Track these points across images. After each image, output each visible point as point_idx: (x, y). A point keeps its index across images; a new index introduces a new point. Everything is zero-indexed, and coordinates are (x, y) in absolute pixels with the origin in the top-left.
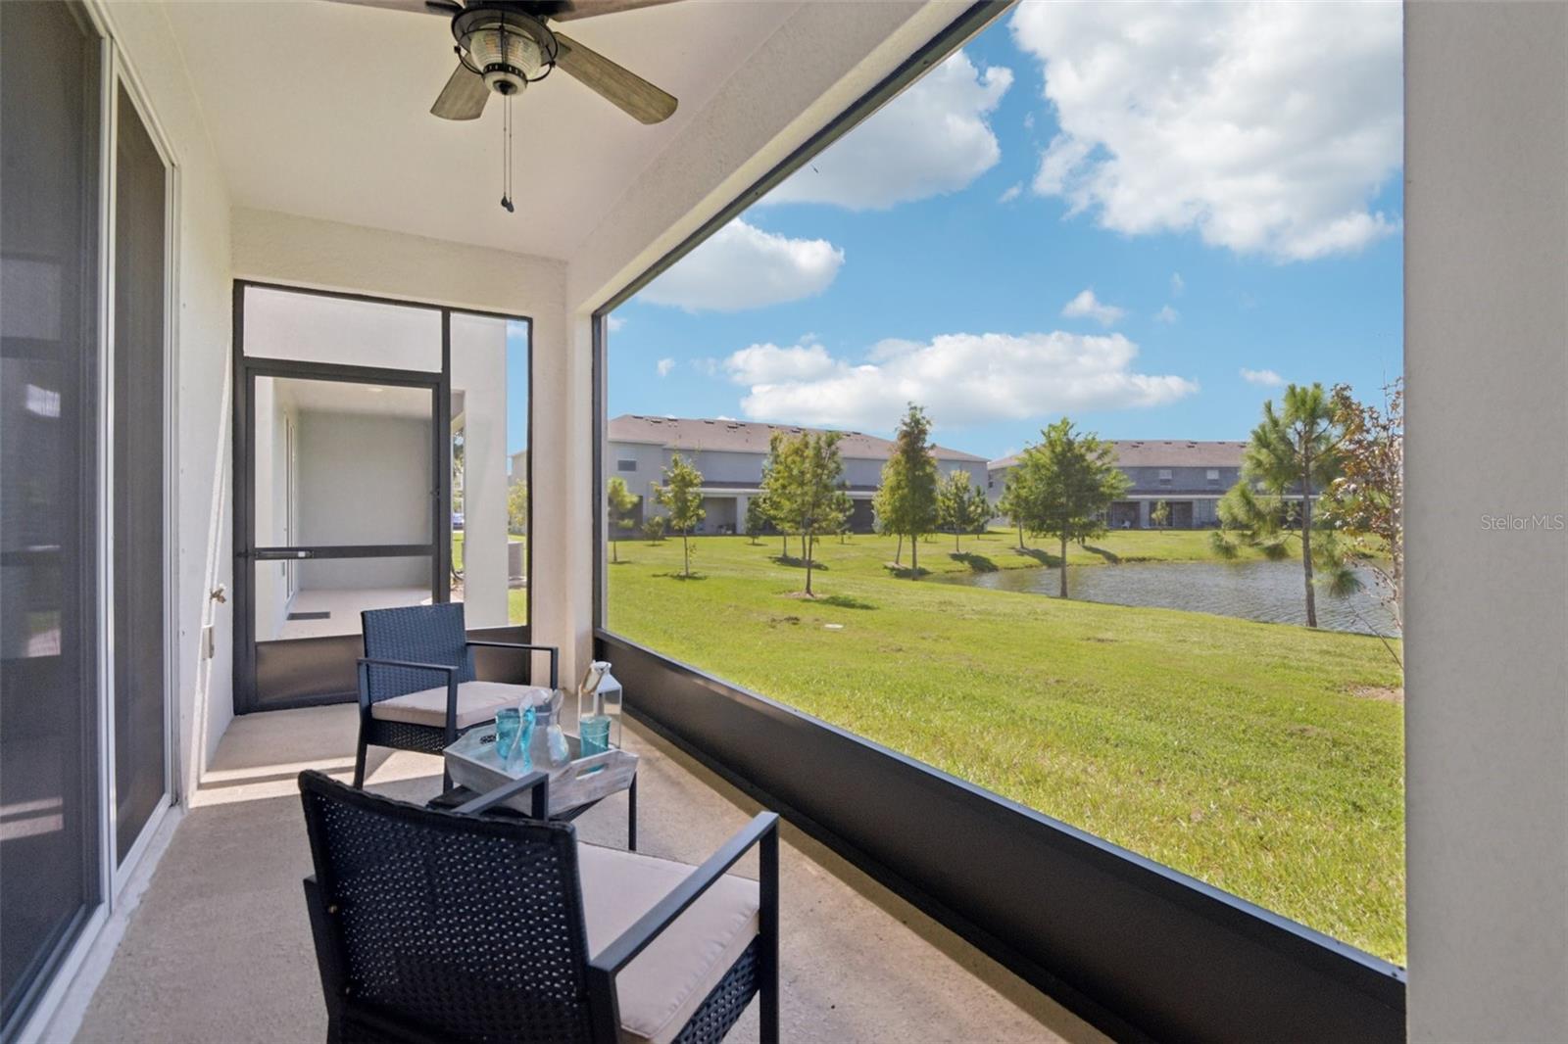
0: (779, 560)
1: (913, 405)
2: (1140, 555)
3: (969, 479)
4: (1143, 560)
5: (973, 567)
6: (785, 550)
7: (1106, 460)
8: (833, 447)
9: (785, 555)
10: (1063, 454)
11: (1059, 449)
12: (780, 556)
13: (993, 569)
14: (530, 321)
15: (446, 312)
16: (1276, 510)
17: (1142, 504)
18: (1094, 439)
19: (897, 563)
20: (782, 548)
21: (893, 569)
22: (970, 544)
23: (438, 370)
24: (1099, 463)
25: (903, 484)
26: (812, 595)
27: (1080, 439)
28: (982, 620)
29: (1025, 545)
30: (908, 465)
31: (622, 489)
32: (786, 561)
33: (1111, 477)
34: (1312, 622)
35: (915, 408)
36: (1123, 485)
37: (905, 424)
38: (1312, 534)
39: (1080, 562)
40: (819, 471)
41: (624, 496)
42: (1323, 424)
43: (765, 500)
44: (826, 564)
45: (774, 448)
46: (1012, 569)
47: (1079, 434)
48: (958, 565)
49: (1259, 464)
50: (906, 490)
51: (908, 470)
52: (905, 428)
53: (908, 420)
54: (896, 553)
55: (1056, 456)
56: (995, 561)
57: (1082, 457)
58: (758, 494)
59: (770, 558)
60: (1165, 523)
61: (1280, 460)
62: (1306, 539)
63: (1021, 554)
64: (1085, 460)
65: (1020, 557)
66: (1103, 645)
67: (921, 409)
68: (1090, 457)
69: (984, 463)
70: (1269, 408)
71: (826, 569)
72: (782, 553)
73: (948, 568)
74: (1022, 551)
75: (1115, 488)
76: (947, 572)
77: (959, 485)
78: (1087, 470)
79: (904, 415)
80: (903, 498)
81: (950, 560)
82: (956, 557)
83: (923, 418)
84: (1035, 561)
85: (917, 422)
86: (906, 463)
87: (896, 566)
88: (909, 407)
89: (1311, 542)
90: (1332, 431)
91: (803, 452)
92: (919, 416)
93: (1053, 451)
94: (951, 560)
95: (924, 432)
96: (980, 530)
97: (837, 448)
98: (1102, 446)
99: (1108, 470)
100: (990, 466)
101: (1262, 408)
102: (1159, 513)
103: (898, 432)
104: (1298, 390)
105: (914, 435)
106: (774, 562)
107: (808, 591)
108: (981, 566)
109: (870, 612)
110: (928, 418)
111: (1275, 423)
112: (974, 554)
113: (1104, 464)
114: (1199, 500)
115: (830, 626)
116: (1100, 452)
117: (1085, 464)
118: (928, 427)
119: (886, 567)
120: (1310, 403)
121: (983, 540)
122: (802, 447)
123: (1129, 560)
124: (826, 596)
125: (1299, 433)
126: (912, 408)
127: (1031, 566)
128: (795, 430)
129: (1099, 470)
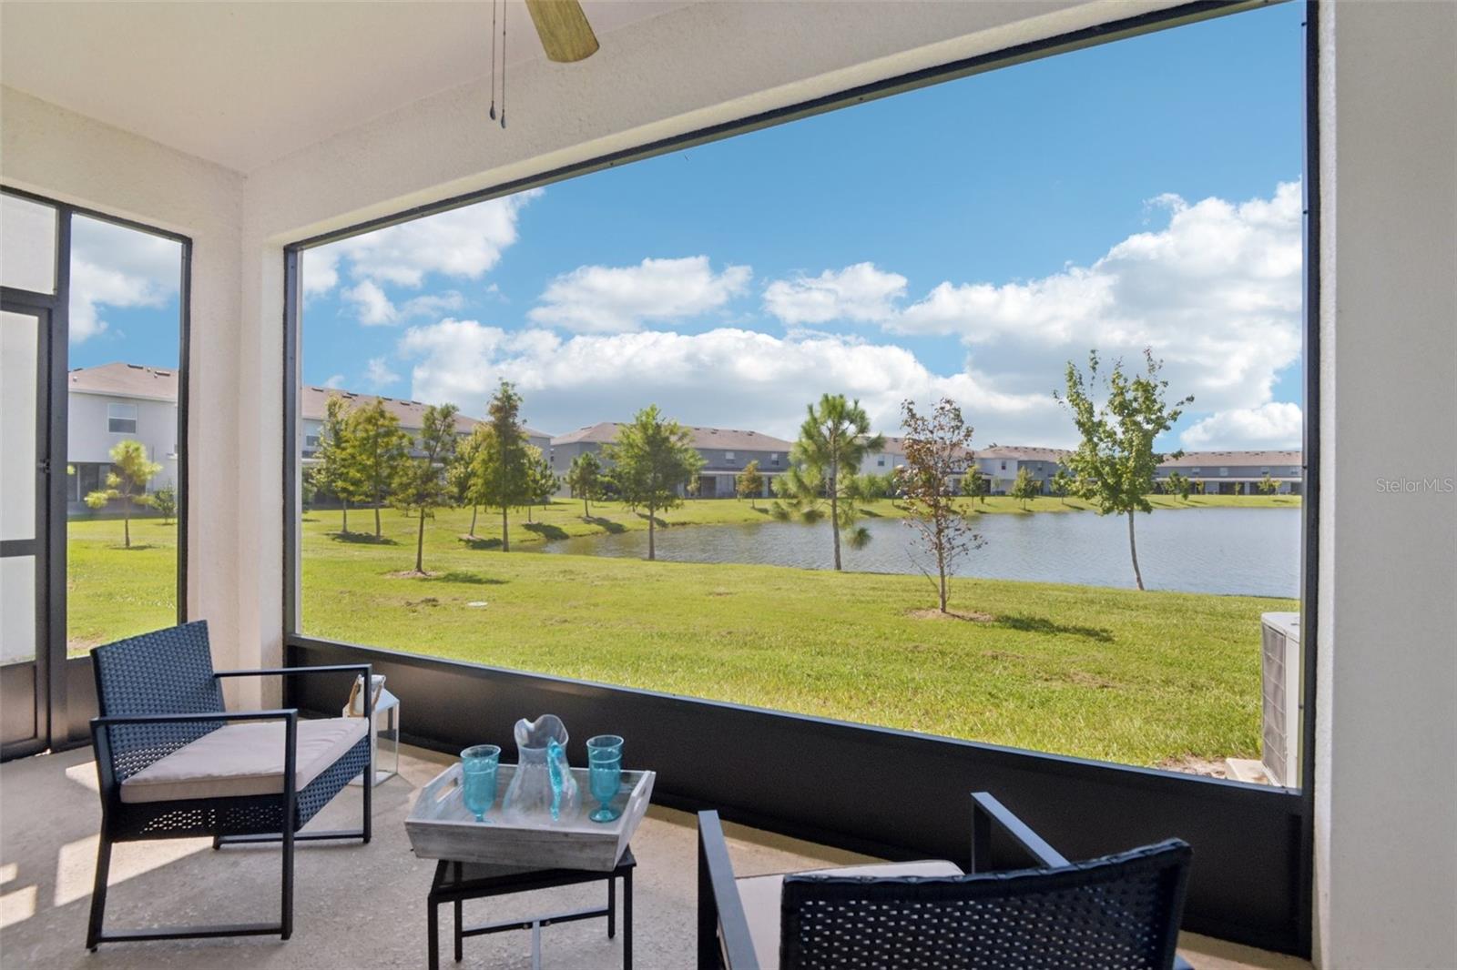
0: (339, 536)
1: (505, 381)
2: (682, 520)
3: (541, 454)
4: (684, 524)
5: (547, 536)
6: (345, 526)
7: (685, 441)
8: (449, 420)
9: (345, 530)
10: (653, 436)
11: (650, 432)
12: (339, 532)
13: (564, 537)
14: (187, 242)
15: (65, 211)
16: (816, 486)
17: (718, 480)
18: (675, 424)
19: (471, 534)
20: (342, 522)
21: (468, 541)
22: (539, 514)
23: (49, 289)
24: (679, 444)
25: (495, 457)
26: (424, 573)
27: (665, 423)
28: (612, 586)
29: (590, 515)
30: (499, 440)
31: (139, 456)
32: (347, 537)
33: (689, 455)
34: (838, 567)
35: (507, 384)
36: (700, 463)
37: (496, 398)
38: (838, 503)
39: (636, 527)
40: (432, 443)
41: (141, 464)
42: (846, 424)
43: (319, 471)
44: (394, 539)
45: (332, 414)
46: (581, 536)
47: (666, 419)
48: (533, 535)
49: (805, 451)
50: (497, 464)
51: (501, 443)
52: (496, 403)
53: (500, 396)
54: (470, 525)
55: (648, 437)
56: (565, 529)
57: (667, 439)
58: (312, 463)
59: (328, 535)
60: (696, 494)
61: (819, 449)
62: (834, 507)
63: (589, 522)
64: (669, 442)
65: (587, 526)
66: (722, 598)
67: (513, 386)
68: (673, 439)
69: (548, 439)
70: (811, 408)
71: (396, 544)
72: (342, 528)
73: (522, 537)
74: (588, 520)
75: (694, 465)
76: (522, 541)
77: (532, 459)
78: (671, 450)
79: (495, 390)
80: (496, 471)
81: (523, 529)
82: (529, 527)
83: (515, 394)
84: (601, 528)
85: (509, 398)
86: (499, 436)
87: (471, 538)
88: (500, 382)
89: (837, 508)
90: (850, 428)
91: (377, 420)
92: (511, 392)
93: (646, 434)
94: (525, 531)
95: (515, 408)
96: (545, 502)
97: (454, 421)
98: (683, 430)
99: (686, 450)
100: (553, 442)
101: (807, 410)
102: (693, 485)
103: (489, 406)
104: (830, 398)
105: (506, 407)
106: (333, 539)
107: (419, 569)
108: (553, 534)
109: (503, 586)
110: (519, 395)
111: (815, 420)
112: (546, 523)
113: (683, 445)
114: (721, 475)
115: (472, 604)
116: (680, 434)
117: (670, 446)
118: (519, 403)
119: (461, 540)
120: (839, 409)
121: (550, 510)
122: (377, 415)
123: (674, 525)
124: (441, 574)
125: (830, 430)
126: (503, 384)
127: (597, 533)
128: (345, 395)
129: (680, 451)
